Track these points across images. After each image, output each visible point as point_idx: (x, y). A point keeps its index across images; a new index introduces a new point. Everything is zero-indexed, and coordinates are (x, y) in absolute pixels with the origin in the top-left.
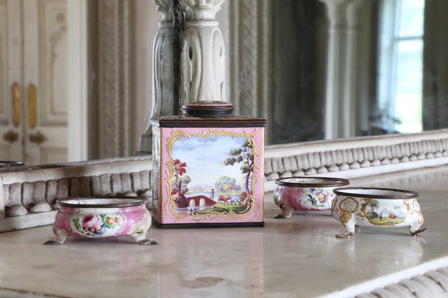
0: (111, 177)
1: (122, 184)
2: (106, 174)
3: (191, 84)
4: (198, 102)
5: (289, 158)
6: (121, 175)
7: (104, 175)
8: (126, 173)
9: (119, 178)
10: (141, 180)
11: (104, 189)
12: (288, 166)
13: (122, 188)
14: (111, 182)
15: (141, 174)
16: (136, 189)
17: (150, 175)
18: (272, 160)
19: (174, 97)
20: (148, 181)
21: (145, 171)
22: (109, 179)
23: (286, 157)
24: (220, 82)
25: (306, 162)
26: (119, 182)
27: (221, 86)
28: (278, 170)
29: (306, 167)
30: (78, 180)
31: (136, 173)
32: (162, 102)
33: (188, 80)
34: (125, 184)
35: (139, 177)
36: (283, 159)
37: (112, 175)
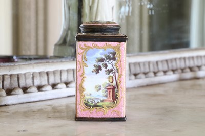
0: (33, 75)
1: (40, 79)
2: (30, 72)
3: (91, 8)
4: (95, 22)
5: (162, 61)
6: (40, 73)
7: (27, 73)
8: (44, 72)
9: (39, 75)
10: (55, 76)
11: (28, 83)
12: (161, 67)
13: (41, 82)
14: (33, 78)
15: (54, 72)
16: (50, 83)
17: (61, 73)
18: (149, 63)
19: (78, 17)
20: (60, 77)
21: (57, 70)
22: (31, 76)
23: (159, 61)
24: (112, 6)
25: (174, 64)
26: (39, 78)
27: (113, 8)
28: (154, 70)
29: (175, 68)
30: (9, 76)
31: (51, 72)
32: (69, 20)
33: (89, 4)
34: (43, 79)
35: (53, 74)
36: (157, 62)
37: (33, 73)
